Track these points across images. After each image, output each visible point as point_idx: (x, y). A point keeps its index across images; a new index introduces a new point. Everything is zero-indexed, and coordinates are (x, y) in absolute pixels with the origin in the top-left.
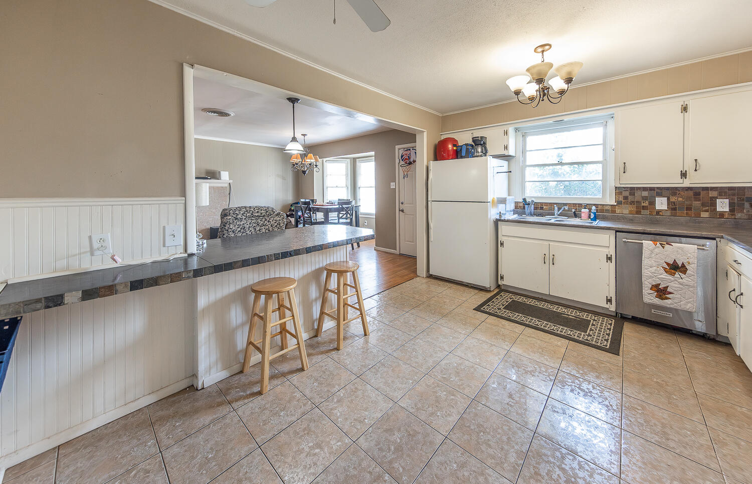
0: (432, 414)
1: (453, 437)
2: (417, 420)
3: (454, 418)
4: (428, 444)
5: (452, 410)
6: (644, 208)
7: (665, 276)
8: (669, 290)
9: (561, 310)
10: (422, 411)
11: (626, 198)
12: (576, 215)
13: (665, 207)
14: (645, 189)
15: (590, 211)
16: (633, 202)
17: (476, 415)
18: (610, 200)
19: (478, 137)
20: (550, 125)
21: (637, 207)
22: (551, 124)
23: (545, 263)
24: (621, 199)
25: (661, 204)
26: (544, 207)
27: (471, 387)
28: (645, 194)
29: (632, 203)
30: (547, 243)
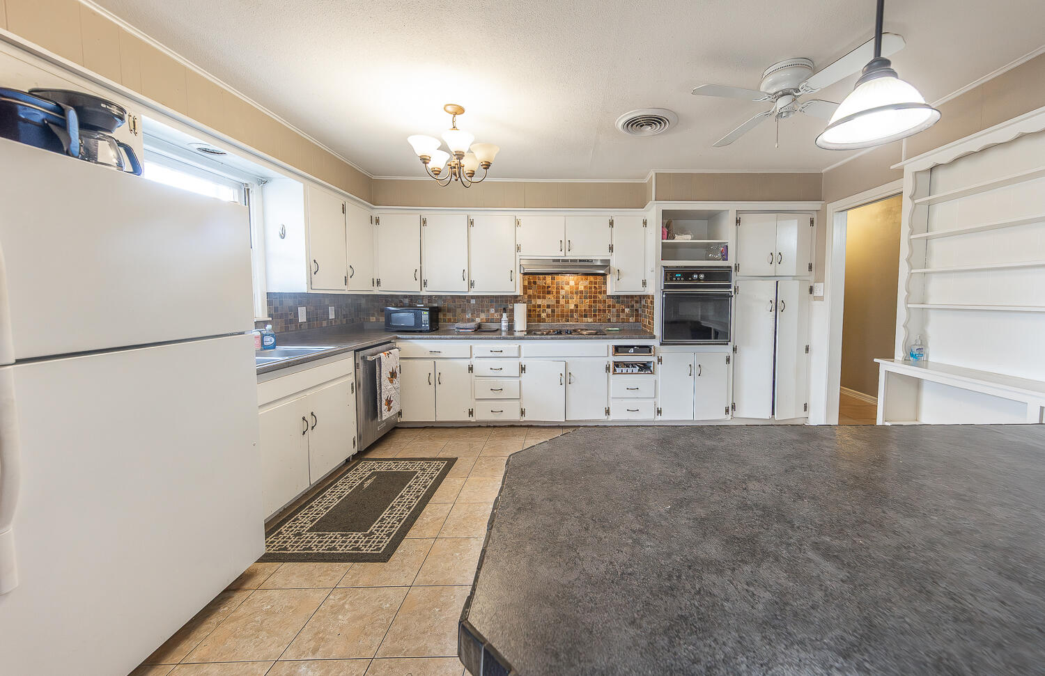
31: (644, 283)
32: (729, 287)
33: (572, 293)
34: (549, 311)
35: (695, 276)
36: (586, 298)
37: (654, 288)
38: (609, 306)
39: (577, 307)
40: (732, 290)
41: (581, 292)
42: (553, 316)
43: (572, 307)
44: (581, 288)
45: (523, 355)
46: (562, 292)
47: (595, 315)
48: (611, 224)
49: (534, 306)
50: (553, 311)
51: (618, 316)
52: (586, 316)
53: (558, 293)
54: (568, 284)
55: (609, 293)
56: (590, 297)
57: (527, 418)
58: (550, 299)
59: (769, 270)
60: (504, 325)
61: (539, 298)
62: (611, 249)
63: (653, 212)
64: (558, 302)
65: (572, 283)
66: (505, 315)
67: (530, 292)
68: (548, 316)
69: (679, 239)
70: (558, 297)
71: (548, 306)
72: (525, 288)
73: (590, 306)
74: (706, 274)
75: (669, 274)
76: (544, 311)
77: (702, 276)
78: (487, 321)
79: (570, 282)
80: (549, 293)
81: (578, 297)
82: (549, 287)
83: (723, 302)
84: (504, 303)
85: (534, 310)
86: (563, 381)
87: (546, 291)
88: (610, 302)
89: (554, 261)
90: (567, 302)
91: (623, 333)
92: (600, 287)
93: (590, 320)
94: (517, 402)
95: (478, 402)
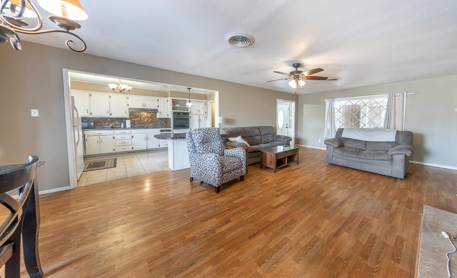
31: (168, 115)
32: (189, 116)
33: (145, 117)
35: (181, 114)
36: (150, 118)
37: (171, 116)
38: (158, 121)
40: (190, 117)
41: (149, 117)
42: (139, 123)
43: (146, 121)
44: (149, 116)
45: (132, 133)
46: (142, 117)
47: (153, 123)
48: (158, 100)
49: (132, 121)
50: (139, 122)
51: (160, 123)
52: (150, 123)
55: (157, 117)
56: (152, 118)
57: (134, 149)
58: (138, 119)
59: (197, 113)
60: (122, 126)
61: (134, 118)
62: (158, 106)
63: (170, 99)
64: (141, 120)
65: (146, 115)
66: (122, 123)
68: (137, 123)
69: (177, 105)
71: (138, 121)
72: (130, 116)
73: (152, 121)
74: (183, 114)
75: (174, 113)
76: (136, 122)
77: (182, 114)
78: (115, 125)
79: (145, 114)
80: (138, 117)
83: (187, 120)
84: (122, 120)
86: (146, 139)
88: (158, 120)
89: (140, 109)
90: (144, 120)
91: (162, 127)
92: (155, 116)
94: (131, 146)
95: (117, 147)
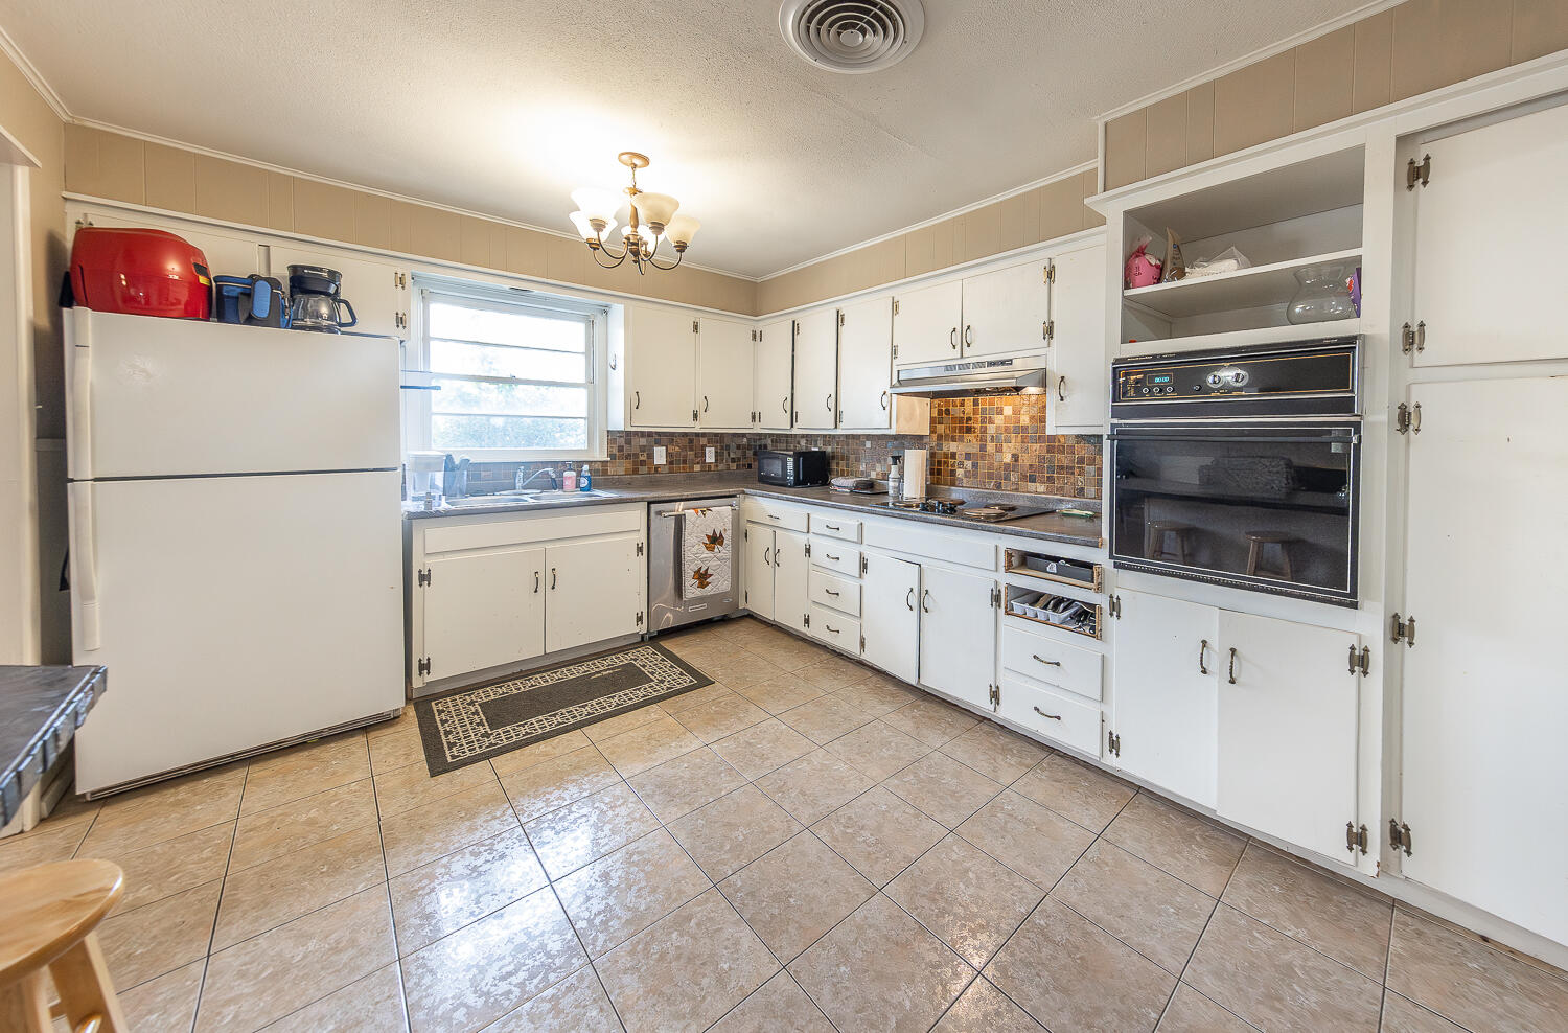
0: (721, 980)
1: (788, 952)
2: (726, 1023)
3: (747, 938)
4: (790, 1010)
5: (725, 935)
6: (643, 463)
7: (707, 554)
8: (709, 572)
9: (577, 672)
10: (704, 1005)
11: (621, 449)
12: (556, 485)
13: (663, 461)
14: (642, 434)
15: (579, 474)
16: (629, 455)
17: (752, 894)
18: (600, 454)
19: (321, 270)
20: (500, 292)
21: (635, 463)
22: (504, 291)
23: (536, 591)
24: (615, 451)
25: (660, 456)
26: (483, 473)
27: (684, 878)
28: (643, 441)
29: (628, 457)
30: (539, 548)
33: (1007, 430)
34: (968, 464)
38: (1081, 461)
39: (1016, 461)
41: (1024, 429)
42: (975, 475)
43: (1007, 458)
44: (1024, 419)
45: (865, 539)
46: (991, 429)
47: (1050, 479)
48: (1051, 273)
49: (945, 455)
50: (975, 466)
52: (1033, 479)
53: (984, 431)
54: (1000, 412)
57: (869, 655)
58: (969, 444)
61: (954, 439)
62: (1048, 330)
64: (983, 448)
65: (1008, 411)
67: (941, 429)
68: (967, 473)
70: (983, 440)
71: (968, 456)
72: (933, 421)
73: (1041, 459)
76: (961, 464)
78: (884, 477)
79: (1005, 408)
80: (969, 430)
81: (1020, 439)
82: (969, 419)
85: (945, 462)
87: (965, 427)
90: (999, 450)
93: (1041, 488)
